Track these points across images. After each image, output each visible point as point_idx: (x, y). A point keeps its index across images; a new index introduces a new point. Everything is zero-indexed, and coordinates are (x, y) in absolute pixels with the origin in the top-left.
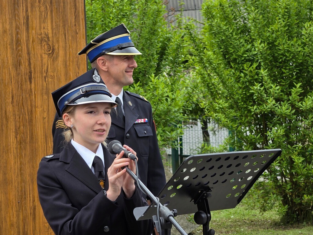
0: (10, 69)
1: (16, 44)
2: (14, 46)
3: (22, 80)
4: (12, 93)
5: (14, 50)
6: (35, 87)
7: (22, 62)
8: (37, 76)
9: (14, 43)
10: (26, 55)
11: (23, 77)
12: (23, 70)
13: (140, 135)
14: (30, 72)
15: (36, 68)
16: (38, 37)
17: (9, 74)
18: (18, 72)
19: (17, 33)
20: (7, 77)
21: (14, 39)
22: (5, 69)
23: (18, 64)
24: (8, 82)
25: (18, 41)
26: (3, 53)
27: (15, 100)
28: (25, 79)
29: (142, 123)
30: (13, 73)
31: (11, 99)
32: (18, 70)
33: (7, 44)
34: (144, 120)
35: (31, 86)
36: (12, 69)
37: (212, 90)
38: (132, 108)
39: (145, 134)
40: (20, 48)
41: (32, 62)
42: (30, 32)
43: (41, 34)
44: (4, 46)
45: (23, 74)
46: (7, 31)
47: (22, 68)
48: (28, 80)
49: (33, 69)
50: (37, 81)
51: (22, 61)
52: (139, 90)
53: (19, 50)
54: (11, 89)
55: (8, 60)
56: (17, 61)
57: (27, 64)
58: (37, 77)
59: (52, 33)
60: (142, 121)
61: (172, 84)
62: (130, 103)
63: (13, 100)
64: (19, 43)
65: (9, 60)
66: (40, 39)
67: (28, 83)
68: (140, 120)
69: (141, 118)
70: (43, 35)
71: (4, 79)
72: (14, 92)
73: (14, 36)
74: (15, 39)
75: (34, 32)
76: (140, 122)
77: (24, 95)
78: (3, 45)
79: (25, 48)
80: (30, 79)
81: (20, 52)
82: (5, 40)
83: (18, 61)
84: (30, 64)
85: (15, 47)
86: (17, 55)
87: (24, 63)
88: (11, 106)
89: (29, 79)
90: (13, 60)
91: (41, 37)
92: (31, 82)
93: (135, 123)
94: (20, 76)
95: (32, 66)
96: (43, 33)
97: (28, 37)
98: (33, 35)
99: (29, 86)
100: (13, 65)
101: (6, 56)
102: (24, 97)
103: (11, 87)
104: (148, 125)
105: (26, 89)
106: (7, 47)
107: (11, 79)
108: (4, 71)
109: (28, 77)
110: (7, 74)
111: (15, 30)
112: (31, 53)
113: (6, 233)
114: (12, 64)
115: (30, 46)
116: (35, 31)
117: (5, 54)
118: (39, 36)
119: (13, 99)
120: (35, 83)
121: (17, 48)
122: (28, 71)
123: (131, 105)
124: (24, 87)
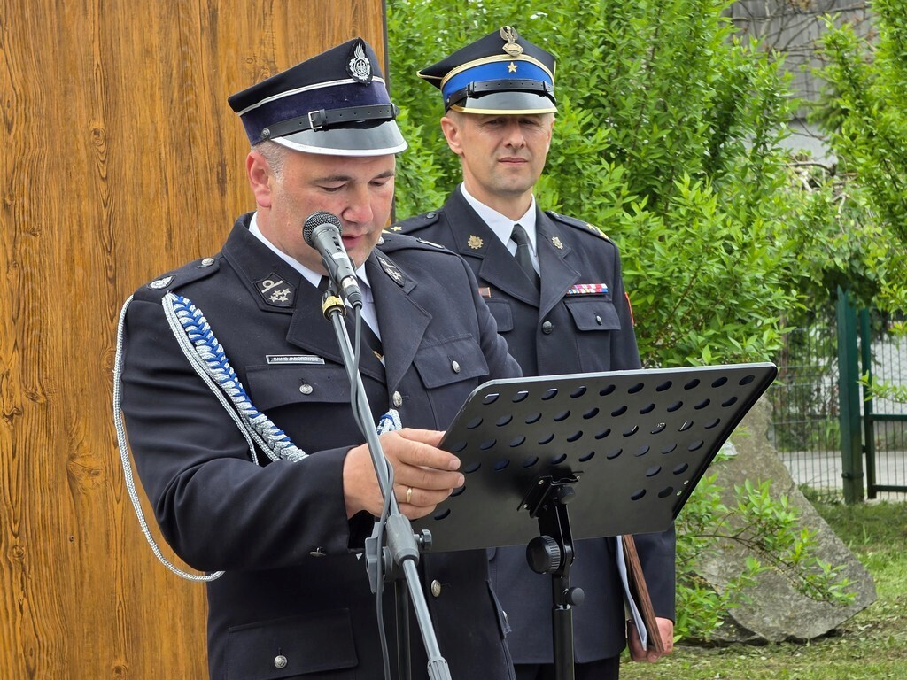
0: (163, 155)
1: (181, 87)
2: (173, 93)
3: (196, 184)
4: (169, 221)
5: (174, 102)
6: (235, 206)
7: (198, 137)
8: (243, 174)
9: (175, 83)
10: (209, 116)
11: (201, 178)
12: (200, 159)
13: (582, 327)
14: (222, 165)
15: (238, 152)
16: (243, 68)
17: (159, 170)
18: (185, 165)
19: (184, 57)
20: (153, 176)
21: (175, 71)
22: (147, 155)
23: (187, 140)
24: (157, 192)
25: (185, 77)
26: (142, 112)
27: (176, 242)
28: (207, 182)
29: (589, 295)
30: (172, 167)
31: (165, 238)
32: (185, 157)
33: (152, 88)
34: (597, 288)
35: (223, 202)
36: (168, 156)
38: (564, 254)
39: (599, 323)
40: (191, 96)
41: (225, 136)
42: (221, 52)
43: (253, 59)
44: (145, 91)
45: (200, 170)
46: (154, 50)
47: (198, 152)
48: (215, 186)
49: (228, 156)
50: (242, 187)
51: (198, 133)
53: (188, 104)
54: (165, 209)
55: (156, 130)
56: (183, 135)
57: (212, 142)
58: (242, 178)
59: (287, 57)
60: (592, 289)
62: (557, 241)
63: (171, 242)
64: (189, 83)
65: (159, 130)
66: (250, 73)
67: (216, 193)
68: (585, 286)
69: (588, 282)
70: (260, 63)
71: (144, 182)
72: (175, 219)
73: (175, 64)
74: (178, 72)
75: (232, 52)
76: (583, 292)
77: (202, 226)
78: (141, 90)
79: (207, 96)
80: (222, 182)
81: (192, 110)
82: (149, 73)
83: (187, 134)
84: (220, 143)
85: (176, 95)
86: (182, 118)
87: (202, 138)
88: (166, 258)
89: (218, 182)
90: (171, 130)
91: (254, 69)
92: (223, 192)
93: (570, 292)
94: (191, 175)
95: (227, 148)
96: (258, 55)
97: (216, 67)
98: (228, 62)
99: (218, 203)
100: (171, 144)
101: (149, 121)
102: (203, 232)
103: (165, 204)
104: (609, 302)
105: (211, 211)
106: (152, 96)
107: (166, 183)
108: (145, 162)
109: (215, 179)
110: (153, 170)
111: (178, 47)
112: (223, 112)
113: (153, 605)
114: (168, 141)
115: (222, 93)
116: (237, 52)
117: (148, 113)
118: (248, 66)
119: (170, 238)
120: (236, 198)
121: (182, 99)
122: (214, 161)
123: (561, 247)
124: (203, 205)
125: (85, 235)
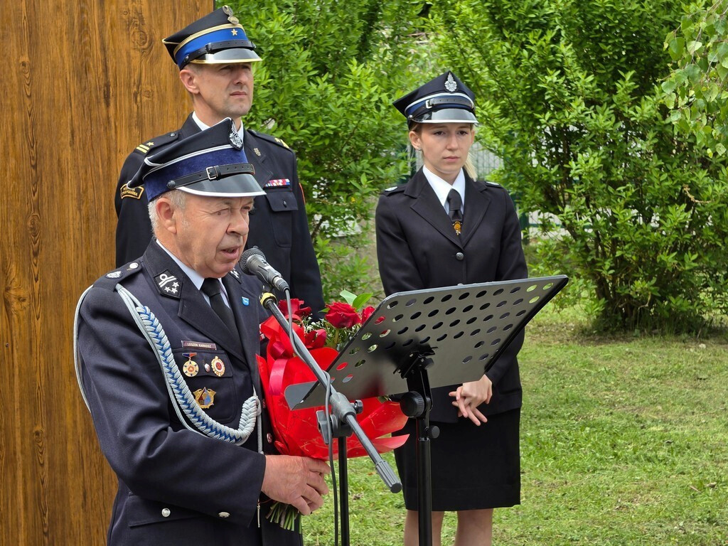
0: (68, 79)
1: (80, 31)
2: (75, 36)
3: (90, 99)
4: (72, 125)
5: (76, 42)
6: (116, 114)
7: (92, 66)
8: (120, 92)
9: (76, 29)
10: (99, 52)
11: (93, 95)
12: (93, 82)
13: (275, 209)
14: (107, 86)
15: (118, 77)
16: (121, 18)
17: (65, 89)
18: (83, 86)
19: (82, 11)
20: (62, 94)
21: (76, 21)
22: (58, 80)
23: (84, 69)
24: (64, 105)
25: (83, 27)
26: (54, 50)
27: (77, 139)
28: (97, 97)
29: (278, 187)
30: (74, 87)
31: (69, 137)
32: (83, 81)
33: (61, 32)
34: (284, 182)
35: (108, 112)
36: (71, 80)
37: (467, 80)
38: (262, 160)
39: (285, 206)
40: (87, 38)
41: (110, 66)
42: (107, 8)
43: (128, 12)
44: (56, 35)
45: (93, 89)
46: (62, 6)
47: (91, 77)
48: (102, 100)
49: (111, 80)
50: (120, 101)
51: (91, 64)
52: (326, 89)
53: (85, 44)
54: (69, 117)
55: (63, 62)
56: (82, 65)
57: (100, 70)
58: (120, 95)
59: (150, 10)
60: (280, 183)
61: (389, 77)
62: (257, 151)
63: (73, 139)
64: (86, 29)
65: (65, 62)
66: (126, 22)
67: (103, 105)
68: (276, 181)
70: (132, 14)
71: (56, 98)
72: (76, 123)
73: (76, 16)
74: (78, 21)
75: (114, 7)
76: (275, 185)
77: (94, 128)
78: (54, 34)
79: (97, 38)
80: (107, 97)
81: (87, 48)
82: (59, 24)
83: (84, 65)
84: (106, 70)
85: (77, 38)
86: (81, 53)
87: (94, 67)
88: (70, 151)
89: (105, 98)
90: (73, 62)
91: (129, 18)
92: (108, 105)
93: (267, 186)
94: (86, 93)
95: (110, 73)
96: (131, 9)
97: (103, 17)
98: (111, 14)
99: (104, 111)
100: (73, 71)
101: (59, 56)
102: (94, 132)
103: (69, 113)
104: (290, 191)
105: (99, 117)
106: (61, 38)
107: (70, 98)
108: (56, 84)
109: (102, 95)
110: (61, 90)
111: (78, 4)
112: (108, 49)
113: (60, 388)
114: (72, 69)
115: (107, 36)
116: (117, 7)
117: (58, 51)
118: (124, 17)
119: (73, 136)
120: (116, 105)
121: (81, 40)
122: (102, 83)
123: (260, 155)
124: (95, 113)
125: (17, 136)
